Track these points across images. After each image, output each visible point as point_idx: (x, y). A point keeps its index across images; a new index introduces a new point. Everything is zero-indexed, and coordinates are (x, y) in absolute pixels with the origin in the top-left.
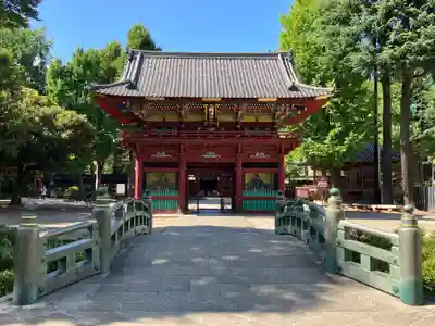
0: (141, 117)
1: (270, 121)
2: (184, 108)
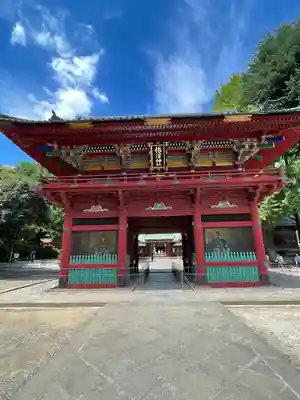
1: (231, 164)
2: (124, 150)
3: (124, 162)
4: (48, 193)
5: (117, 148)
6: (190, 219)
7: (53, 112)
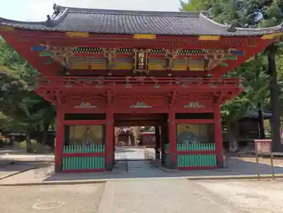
0: (64, 64)
1: (203, 70)
2: (112, 54)
3: (110, 63)
4: (44, 92)
5: (105, 51)
6: (166, 116)
7: (48, 16)
